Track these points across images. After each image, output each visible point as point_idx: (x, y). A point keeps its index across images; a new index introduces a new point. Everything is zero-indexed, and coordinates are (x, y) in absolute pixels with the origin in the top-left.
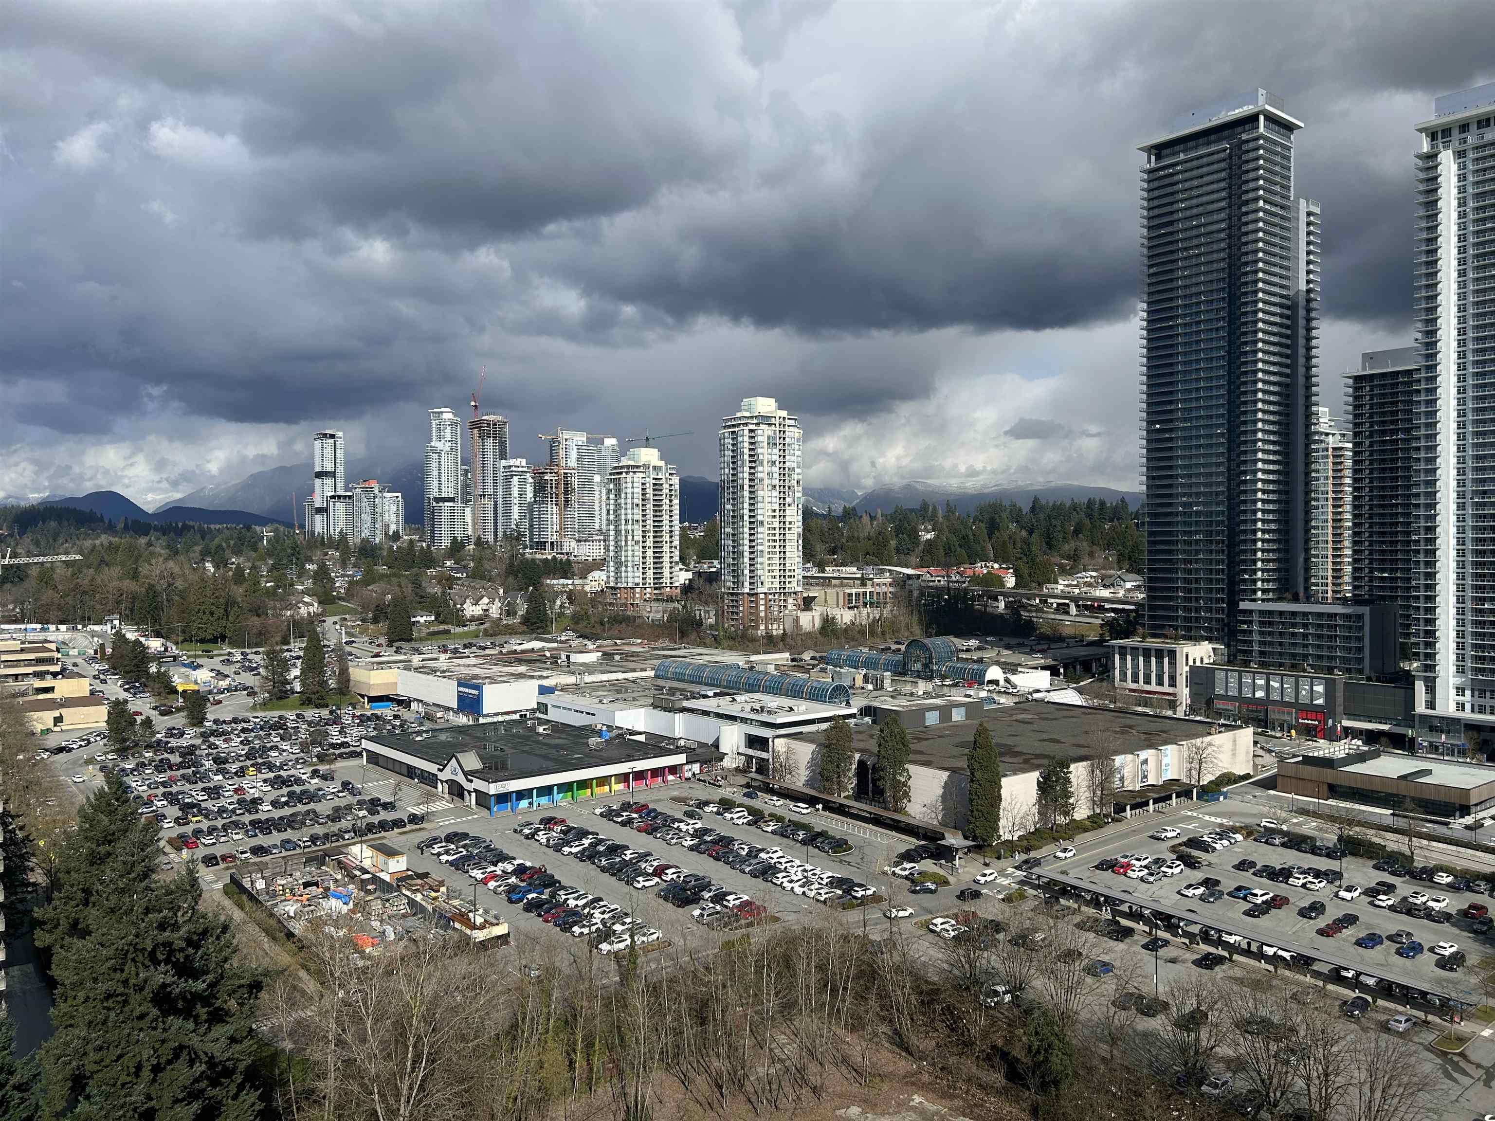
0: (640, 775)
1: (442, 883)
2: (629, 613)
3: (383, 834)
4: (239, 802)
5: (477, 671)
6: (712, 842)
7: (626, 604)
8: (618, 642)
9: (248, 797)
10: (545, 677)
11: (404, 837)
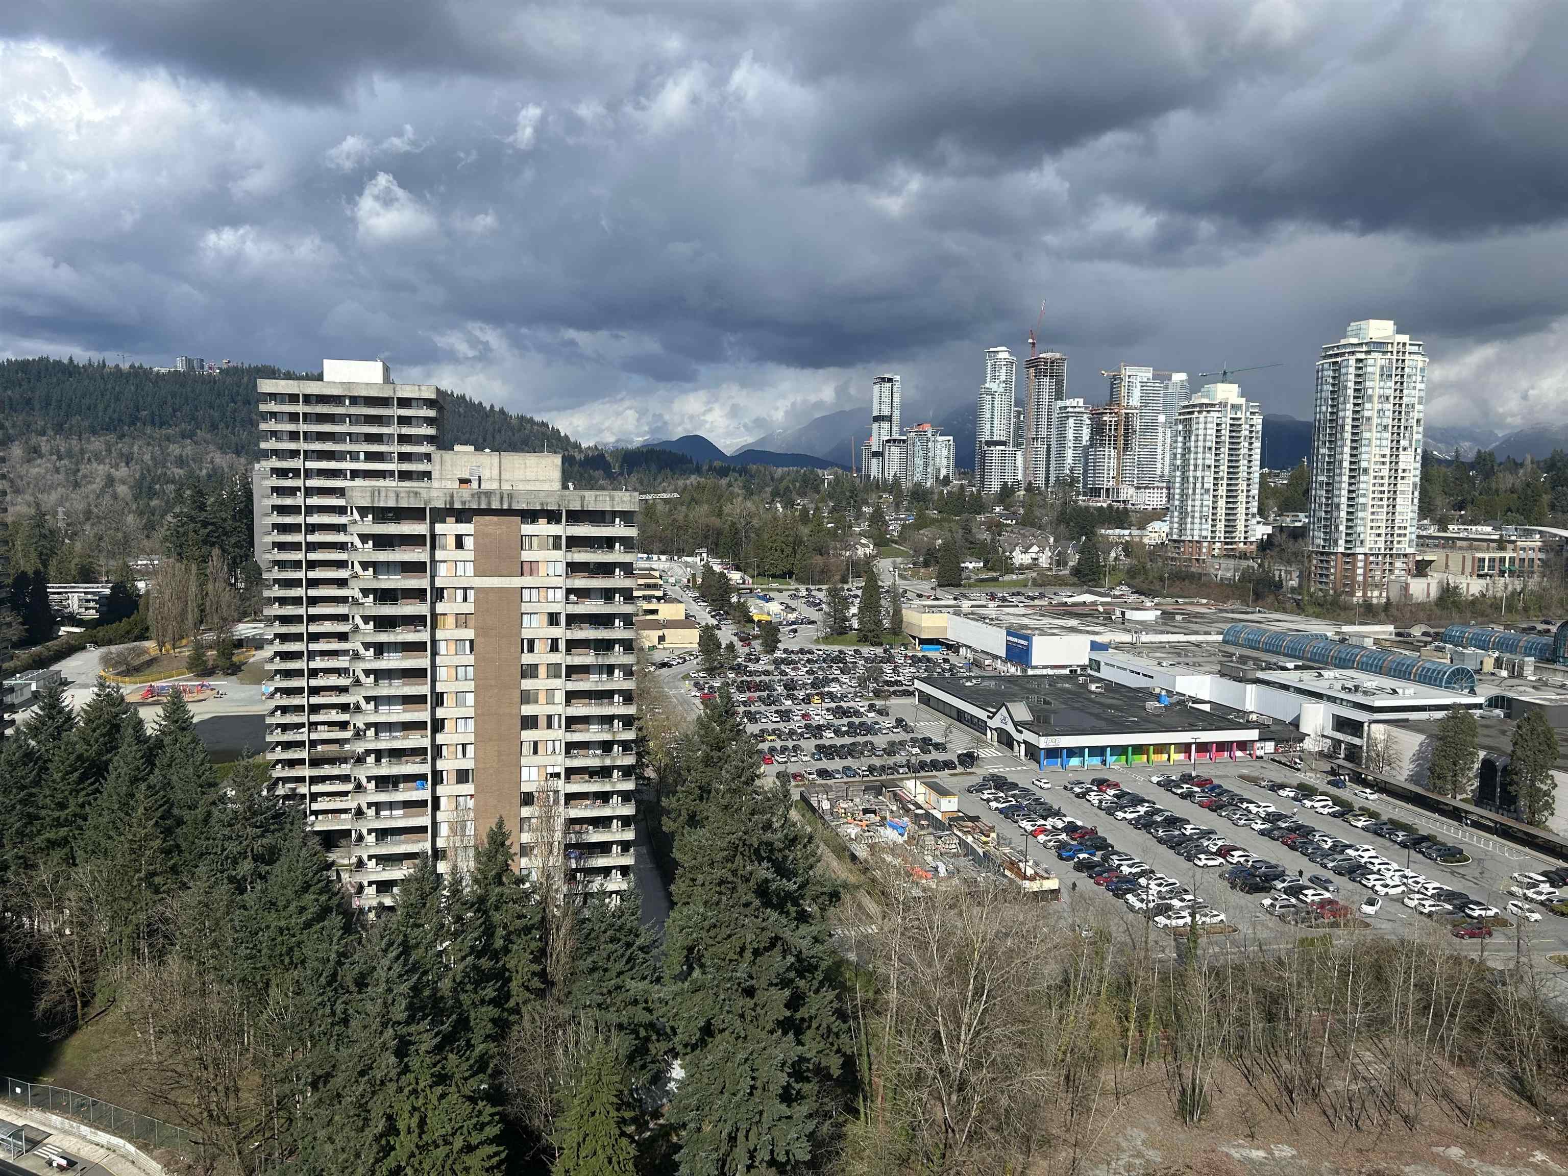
0: (1203, 747)
1: (992, 829)
2: (1193, 569)
3: (934, 773)
4: (807, 726)
5: (1025, 621)
6: (1287, 828)
7: (1190, 559)
8: (1180, 600)
9: (814, 724)
10: (1097, 633)
11: (955, 779)
